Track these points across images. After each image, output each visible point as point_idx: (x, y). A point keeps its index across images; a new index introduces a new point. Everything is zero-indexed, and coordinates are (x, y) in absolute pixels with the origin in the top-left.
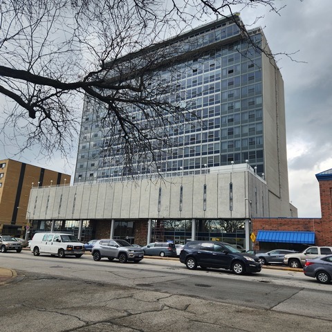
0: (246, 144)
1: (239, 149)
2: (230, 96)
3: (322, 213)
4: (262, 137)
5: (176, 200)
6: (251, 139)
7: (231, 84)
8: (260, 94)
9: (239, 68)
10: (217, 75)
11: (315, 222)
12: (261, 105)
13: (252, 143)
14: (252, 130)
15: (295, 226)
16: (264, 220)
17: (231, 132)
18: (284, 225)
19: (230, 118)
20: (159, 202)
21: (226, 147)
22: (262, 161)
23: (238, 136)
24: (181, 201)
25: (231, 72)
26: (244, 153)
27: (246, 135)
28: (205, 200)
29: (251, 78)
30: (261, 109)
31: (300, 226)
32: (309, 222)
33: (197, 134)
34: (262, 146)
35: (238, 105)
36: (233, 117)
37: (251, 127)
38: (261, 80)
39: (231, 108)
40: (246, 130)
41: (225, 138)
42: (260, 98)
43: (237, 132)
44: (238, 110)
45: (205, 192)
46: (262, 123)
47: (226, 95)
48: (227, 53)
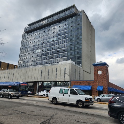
0: (76, 53)
1: (73, 55)
2: (71, 35)
3: (94, 78)
4: (81, 50)
5: (47, 74)
6: (78, 51)
7: (71, 31)
8: (81, 35)
9: (74, 25)
10: (67, 28)
11: (92, 82)
12: (81, 39)
13: (78, 53)
14: (78, 48)
15: (85, 84)
16: (75, 81)
17: (71, 49)
18: (82, 83)
19: (71, 44)
20: (41, 75)
21: (69, 54)
22: (81, 59)
23: (73, 50)
24: (48, 75)
25: (72, 26)
26: (75, 57)
27: (76, 50)
28: (56, 74)
29: (78, 29)
30: (81, 40)
31: (87, 83)
32: (90, 82)
33: (60, 50)
34: (81, 54)
35: (74, 39)
36: (72, 43)
37: (78, 47)
38: (82, 29)
39: (71, 40)
40: (76, 48)
41: (69, 51)
42: (81, 36)
43: (73, 49)
44: (74, 41)
45: (56, 71)
46: (81, 45)
47: (70, 35)
48: (70, 20)
